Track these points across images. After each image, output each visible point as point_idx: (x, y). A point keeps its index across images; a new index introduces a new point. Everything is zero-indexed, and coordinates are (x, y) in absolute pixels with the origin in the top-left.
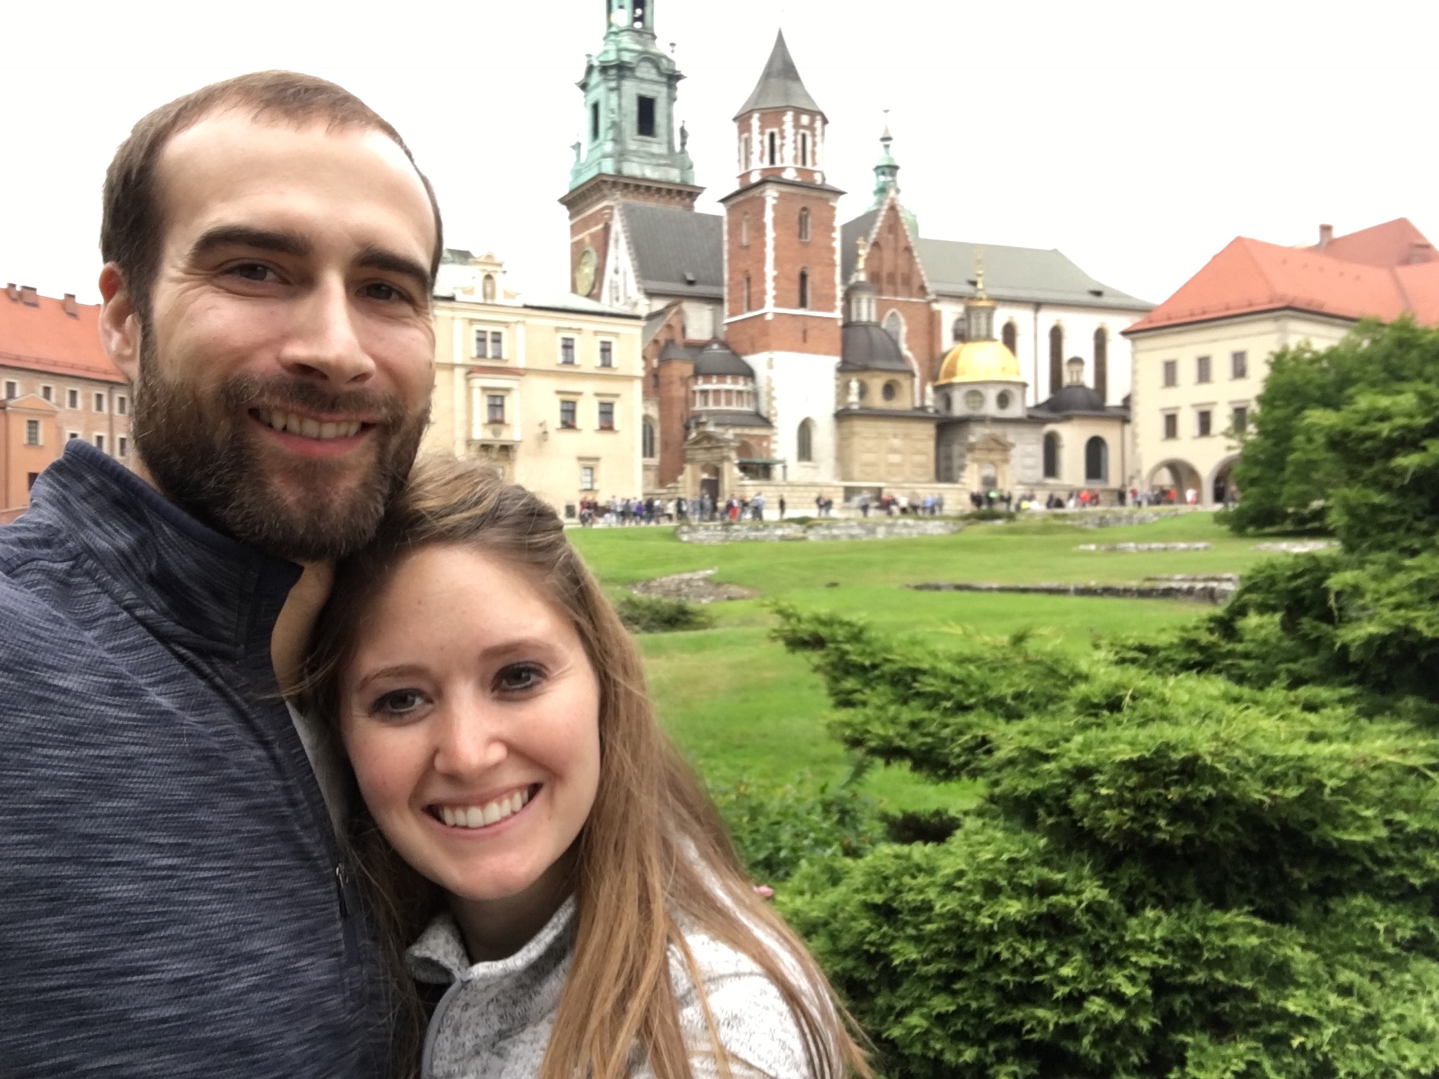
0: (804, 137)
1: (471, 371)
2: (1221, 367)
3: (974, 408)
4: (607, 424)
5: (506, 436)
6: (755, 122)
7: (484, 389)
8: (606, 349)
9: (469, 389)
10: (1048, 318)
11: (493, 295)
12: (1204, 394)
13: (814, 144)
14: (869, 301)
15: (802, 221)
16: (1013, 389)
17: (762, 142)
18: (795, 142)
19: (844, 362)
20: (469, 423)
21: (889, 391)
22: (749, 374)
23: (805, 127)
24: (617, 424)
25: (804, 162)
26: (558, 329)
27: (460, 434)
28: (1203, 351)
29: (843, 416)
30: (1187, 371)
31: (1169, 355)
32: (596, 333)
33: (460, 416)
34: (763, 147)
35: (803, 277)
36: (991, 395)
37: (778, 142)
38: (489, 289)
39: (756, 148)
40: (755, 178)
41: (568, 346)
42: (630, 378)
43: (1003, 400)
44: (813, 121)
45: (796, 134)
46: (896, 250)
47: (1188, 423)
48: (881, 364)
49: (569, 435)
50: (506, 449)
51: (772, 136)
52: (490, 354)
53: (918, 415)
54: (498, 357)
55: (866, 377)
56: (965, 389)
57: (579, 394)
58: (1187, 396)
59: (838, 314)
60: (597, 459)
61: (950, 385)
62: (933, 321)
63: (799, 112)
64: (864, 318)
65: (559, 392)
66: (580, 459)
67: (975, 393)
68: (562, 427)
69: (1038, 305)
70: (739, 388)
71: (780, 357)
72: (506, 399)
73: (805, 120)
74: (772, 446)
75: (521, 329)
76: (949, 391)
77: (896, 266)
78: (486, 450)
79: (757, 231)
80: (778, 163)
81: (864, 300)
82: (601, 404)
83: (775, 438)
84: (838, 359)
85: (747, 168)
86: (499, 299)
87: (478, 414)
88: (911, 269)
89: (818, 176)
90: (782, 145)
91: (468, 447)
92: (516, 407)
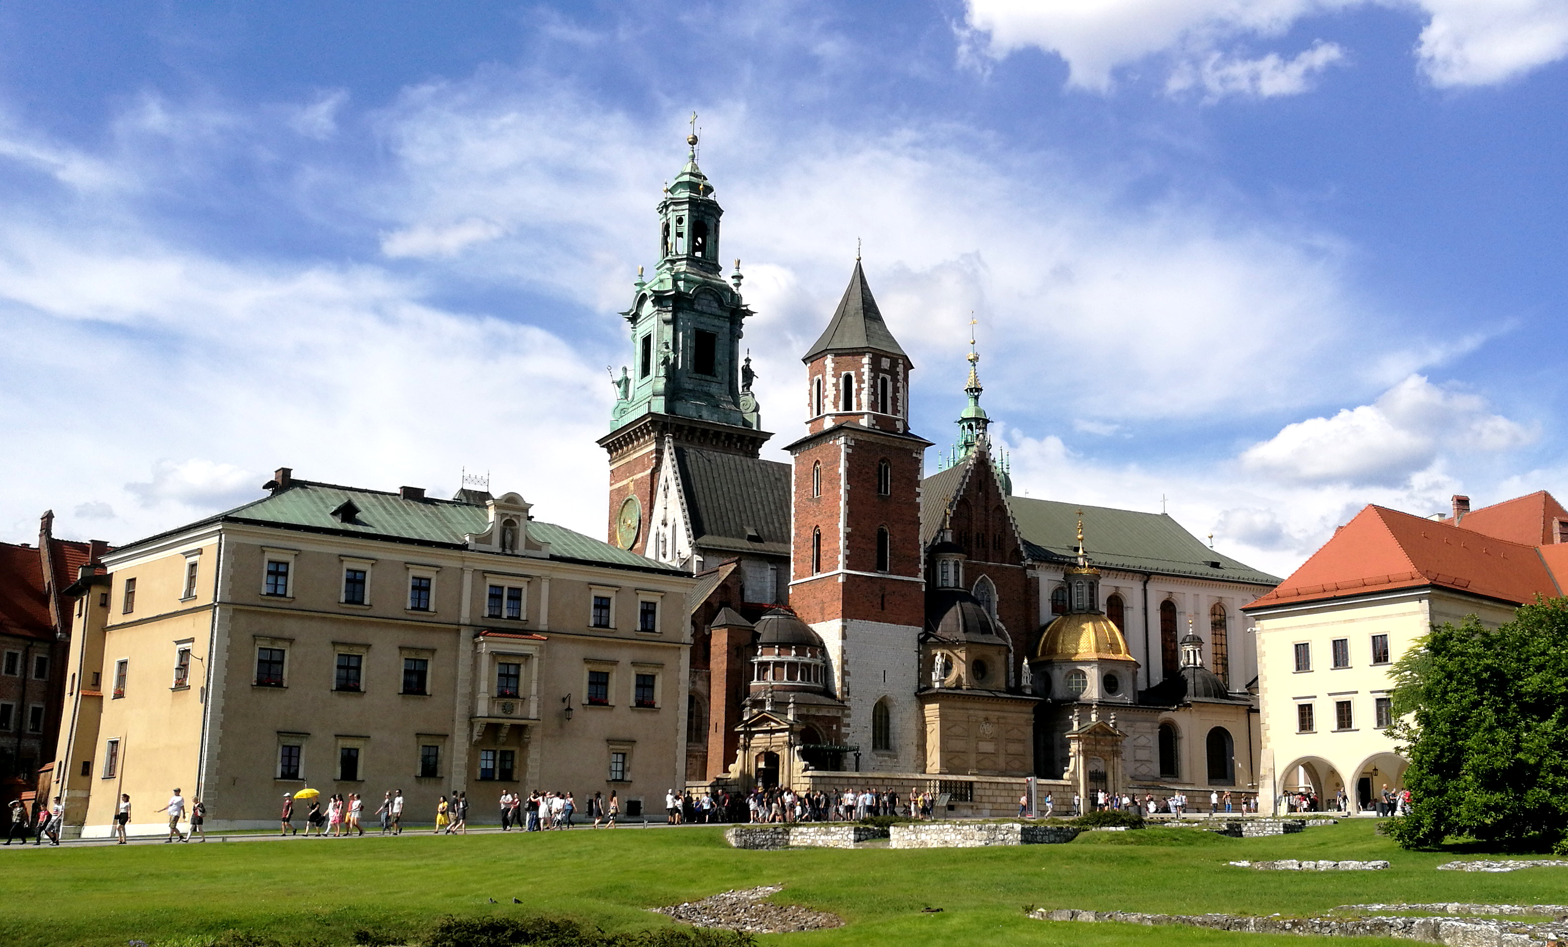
0: (884, 381)
1: (480, 632)
2: (1360, 650)
3: (1076, 691)
4: (645, 700)
5: (520, 713)
6: (829, 362)
7: (495, 655)
8: (648, 611)
9: (475, 658)
10: (1157, 592)
11: (512, 544)
12: (1342, 681)
13: (896, 390)
14: (957, 565)
15: (881, 475)
16: (1122, 669)
17: (836, 385)
18: (874, 386)
19: (924, 633)
20: (473, 696)
21: (979, 668)
22: (817, 645)
23: (885, 371)
24: (658, 701)
25: (884, 410)
26: (591, 585)
27: (461, 710)
28: (1338, 632)
29: (925, 695)
30: (1321, 654)
31: (1304, 635)
32: (638, 591)
33: (463, 689)
36: (1097, 675)
37: (855, 386)
38: (509, 537)
39: (830, 391)
40: (828, 424)
41: (602, 606)
42: (676, 645)
43: (1110, 683)
44: (894, 363)
45: (874, 379)
46: (986, 510)
47: (1325, 715)
48: (972, 637)
49: (597, 714)
50: (519, 731)
51: (848, 379)
52: (505, 613)
53: (1013, 697)
54: (515, 616)
55: (952, 651)
56: (1067, 669)
57: (615, 663)
58: (1325, 685)
59: (921, 578)
60: (632, 742)
61: (1050, 663)
62: (1031, 588)
63: (879, 354)
64: (951, 583)
66: (610, 741)
67: (1079, 673)
68: (590, 703)
69: (1147, 576)
70: (806, 660)
71: (856, 624)
72: (523, 668)
73: (885, 363)
74: (844, 730)
75: (545, 586)
76: (1048, 669)
77: (987, 526)
78: (492, 729)
79: (830, 482)
80: (854, 410)
81: (951, 564)
82: (638, 675)
83: (846, 720)
84: (920, 630)
85: (819, 413)
86: (521, 549)
87: (484, 686)
88: (1004, 531)
89: (900, 425)
90: (860, 389)
91: (471, 726)
92: (535, 676)
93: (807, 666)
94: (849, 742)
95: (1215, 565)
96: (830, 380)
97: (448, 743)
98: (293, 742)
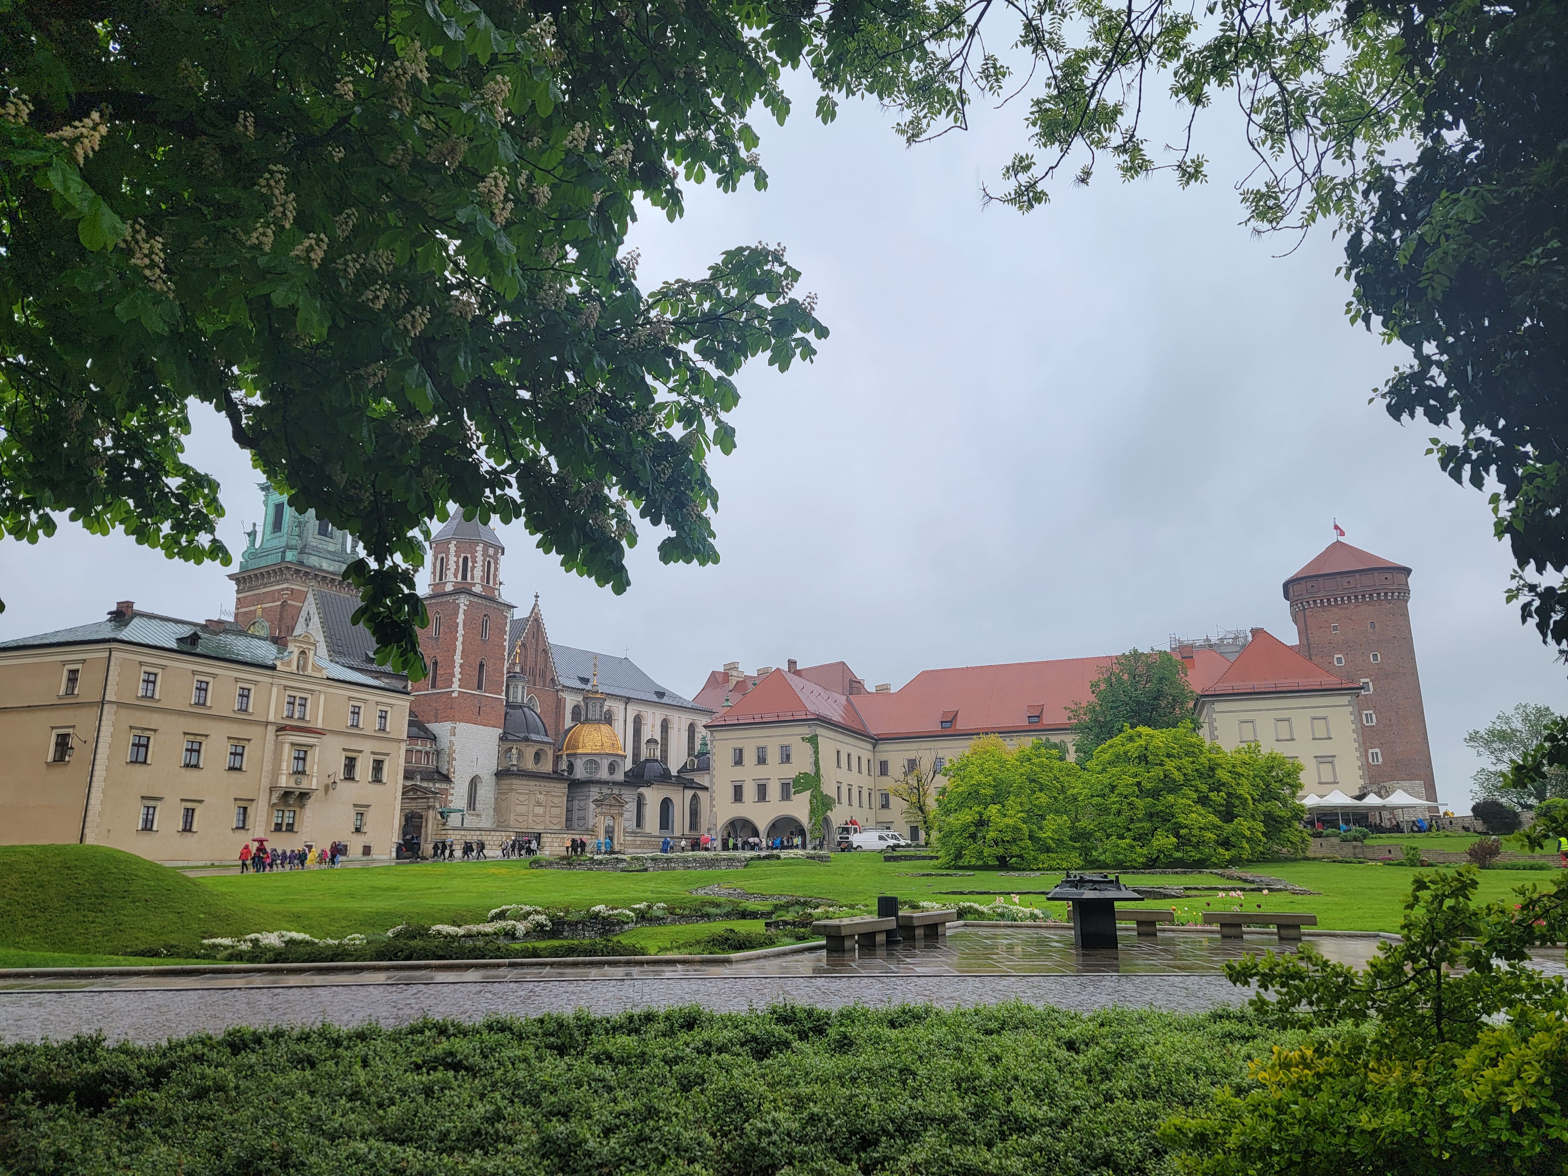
0: (489, 563)
1: (281, 729)
2: (774, 756)
3: (591, 773)
4: (377, 779)
5: (305, 784)
6: (452, 547)
7: (293, 744)
8: (383, 717)
9: (278, 745)
10: (633, 710)
11: (304, 668)
12: (761, 772)
13: (496, 569)
14: (523, 688)
15: (484, 625)
16: (619, 760)
17: (457, 563)
18: (483, 566)
19: (505, 733)
20: (276, 772)
21: (537, 756)
22: (434, 738)
23: (490, 556)
24: (385, 776)
25: (488, 582)
26: (350, 698)
27: (265, 783)
28: (761, 743)
29: (501, 775)
30: (750, 757)
31: (739, 744)
32: (377, 703)
33: (267, 767)
34: (458, 566)
35: (481, 666)
36: (605, 763)
37: (470, 564)
38: (302, 662)
39: (452, 566)
40: (449, 588)
41: (356, 713)
42: (400, 741)
43: (612, 768)
44: (496, 554)
45: (484, 561)
46: (536, 651)
47: (750, 792)
48: (533, 737)
49: (349, 784)
50: (304, 796)
51: (465, 559)
52: (296, 716)
53: (556, 776)
54: (302, 719)
55: (522, 746)
56: (585, 759)
57: (361, 752)
58: (750, 774)
59: (503, 696)
60: (368, 806)
61: (575, 754)
62: (559, 705)
63: (487, 545)
64: (519, 700)
65: (344, 750)
66: (355, 806)
67: (592, 762)
68: (346, 779)
69: (628, 700)
70: (428, 749)
71: (461, 727)
72: (309, 753)
73: (491, 551)
74: (450, 798)
75: (322, 697)
76: (572, 759)
77: (536, 662)
78: (287, 794)
79: (449, 628)
80: (469, 580)
81: (520, 687)
82: (374, 761)
83: (451, 791)
84: (501, 731)
85: (441, 579)
86: (309, 671)
87: (284, 766)
88: (546, 666)
89: (496, 592)
90: (473, 567)
91: (271, 791)
92: (316, 760)
93: (427, 753)
94: (452, 806)
95: (661, 694)
96: (452, 559)
97: (254, 803)
98: (152, 803)
